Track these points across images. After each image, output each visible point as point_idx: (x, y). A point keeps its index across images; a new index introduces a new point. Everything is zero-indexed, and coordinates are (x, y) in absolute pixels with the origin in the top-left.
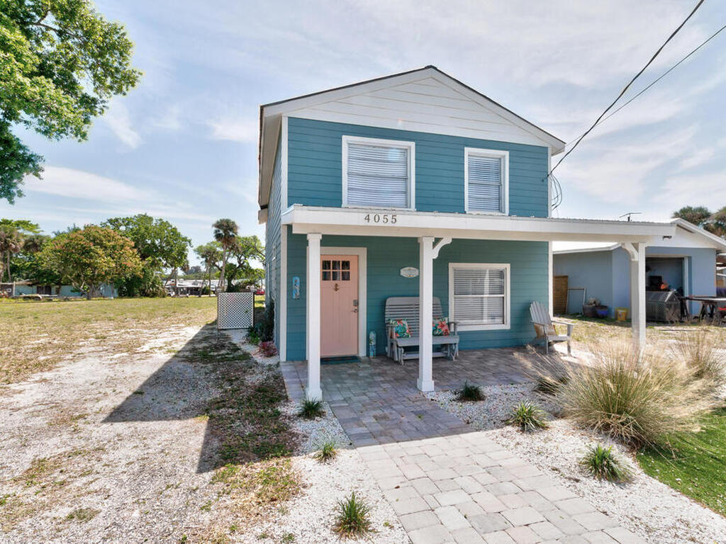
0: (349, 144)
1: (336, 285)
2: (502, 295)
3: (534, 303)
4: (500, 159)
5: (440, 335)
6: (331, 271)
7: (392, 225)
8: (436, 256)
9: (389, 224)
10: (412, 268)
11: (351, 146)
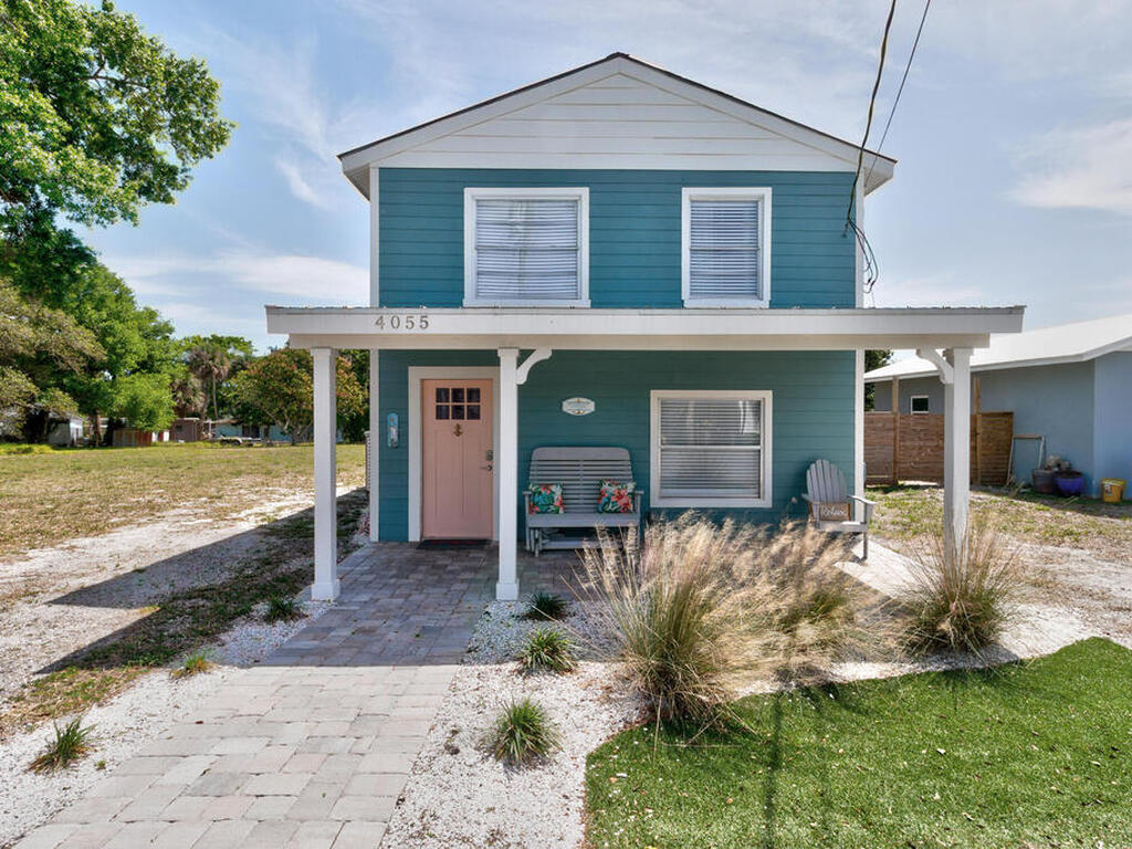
0: (478, 201)
1: (458, 427)
2: (758, 447)
3: (819, 462)
4: (757, 202)
5: (615, 512)
6: (451, 404)
7: (421, 331)
8: (523, 379)
9: (416, 330)
10: (585, 400)
11: (481, 203)
